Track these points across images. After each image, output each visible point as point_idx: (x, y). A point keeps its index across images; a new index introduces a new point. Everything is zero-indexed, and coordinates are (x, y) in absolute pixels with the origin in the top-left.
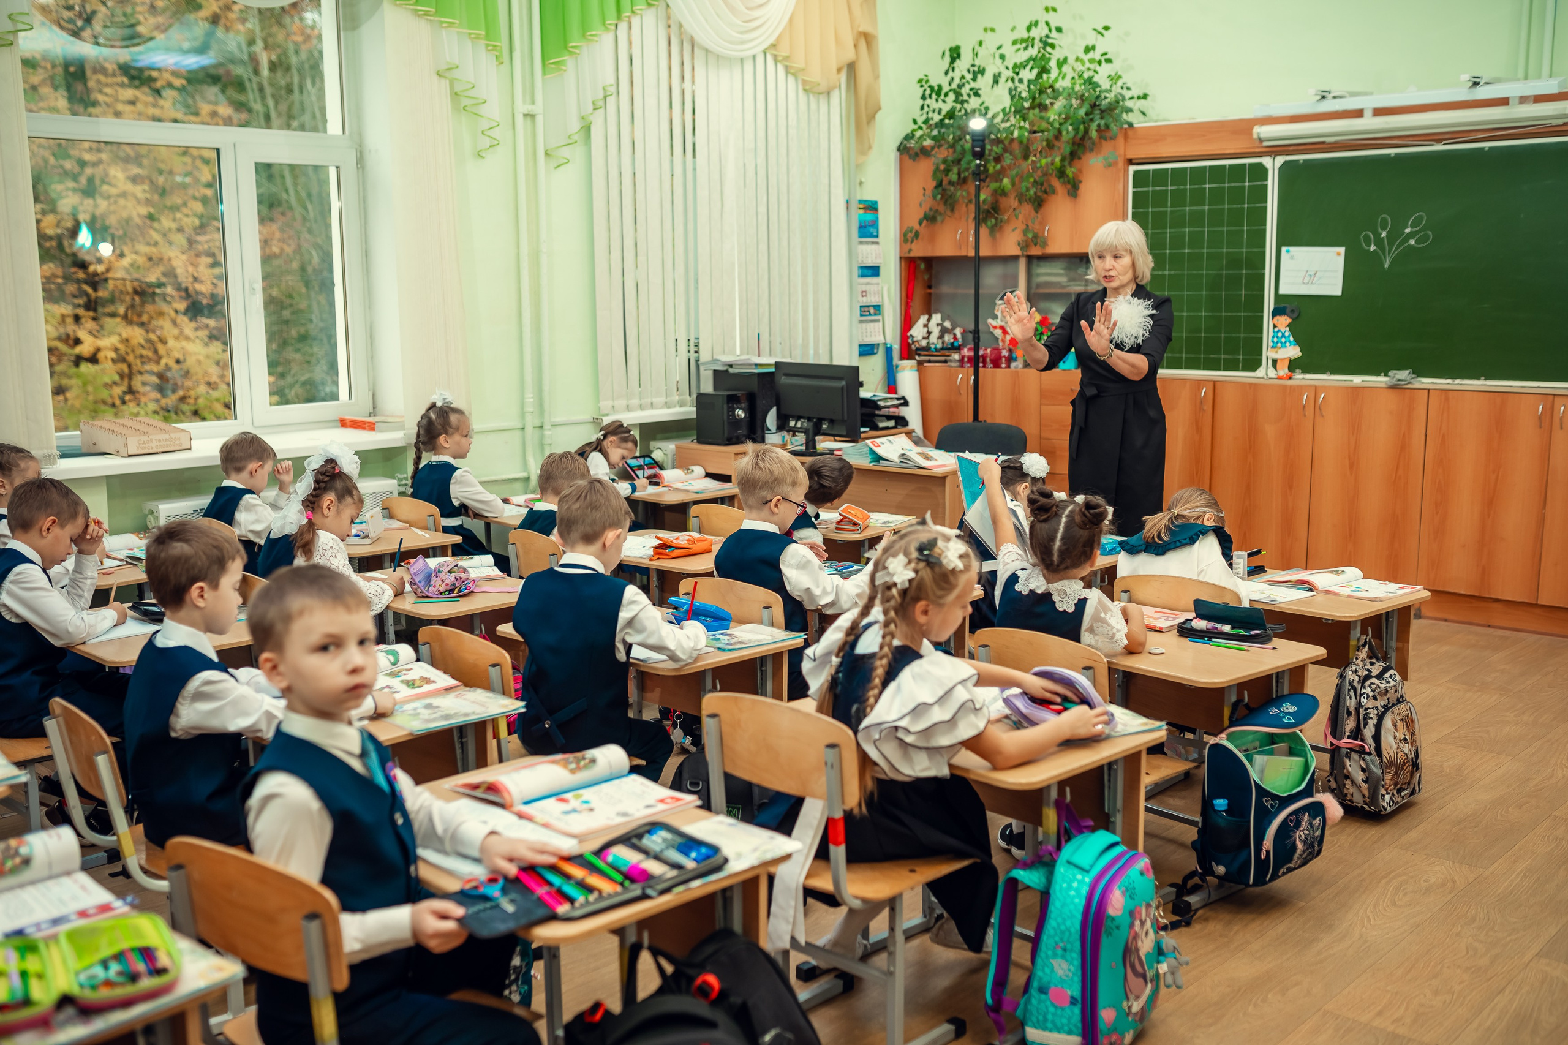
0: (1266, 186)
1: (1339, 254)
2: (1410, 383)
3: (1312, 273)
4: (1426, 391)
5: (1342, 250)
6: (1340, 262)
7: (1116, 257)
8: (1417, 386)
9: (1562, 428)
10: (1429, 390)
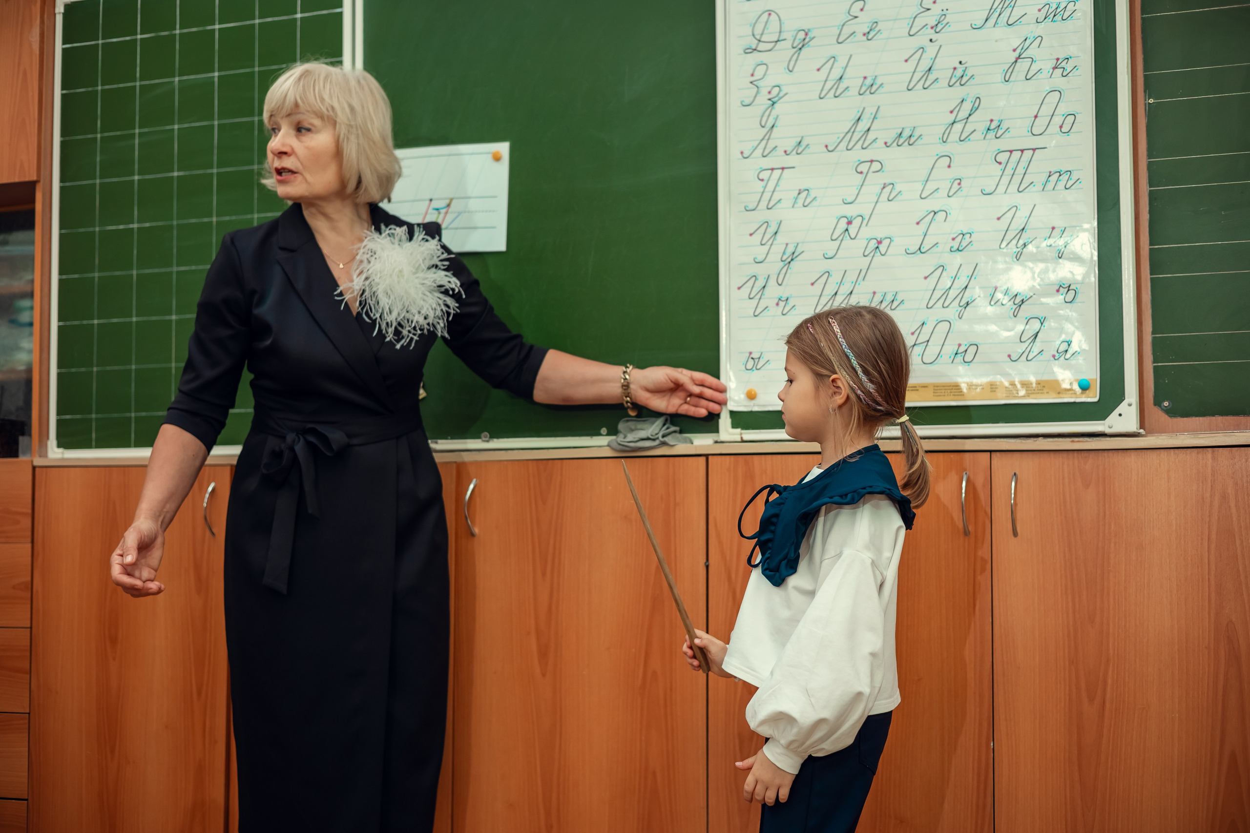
0: (340, 15)
1: (497, 158)
2: (664, 444)
3: (443, 204)
4: (703, 459)
5: (503, 148)
6: (502, 173)
7: (300, 129)
8: (681, 448)
9: (1015, 534)
10: (707, 456)
